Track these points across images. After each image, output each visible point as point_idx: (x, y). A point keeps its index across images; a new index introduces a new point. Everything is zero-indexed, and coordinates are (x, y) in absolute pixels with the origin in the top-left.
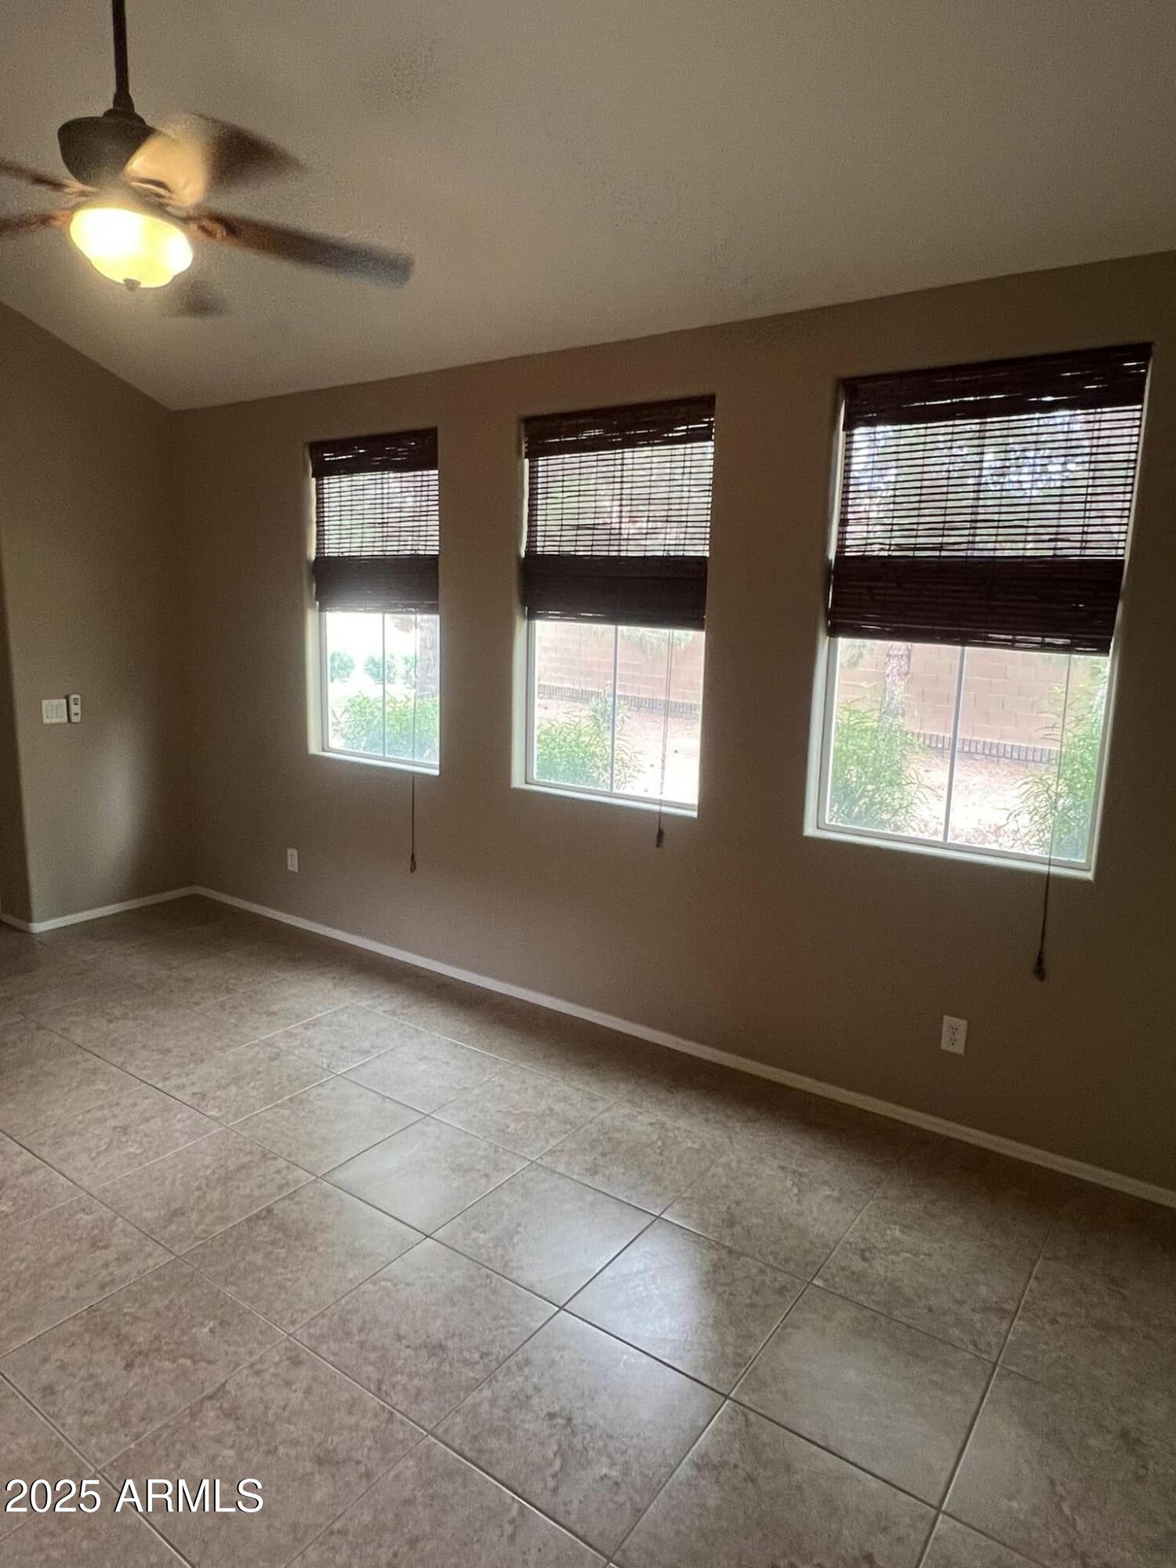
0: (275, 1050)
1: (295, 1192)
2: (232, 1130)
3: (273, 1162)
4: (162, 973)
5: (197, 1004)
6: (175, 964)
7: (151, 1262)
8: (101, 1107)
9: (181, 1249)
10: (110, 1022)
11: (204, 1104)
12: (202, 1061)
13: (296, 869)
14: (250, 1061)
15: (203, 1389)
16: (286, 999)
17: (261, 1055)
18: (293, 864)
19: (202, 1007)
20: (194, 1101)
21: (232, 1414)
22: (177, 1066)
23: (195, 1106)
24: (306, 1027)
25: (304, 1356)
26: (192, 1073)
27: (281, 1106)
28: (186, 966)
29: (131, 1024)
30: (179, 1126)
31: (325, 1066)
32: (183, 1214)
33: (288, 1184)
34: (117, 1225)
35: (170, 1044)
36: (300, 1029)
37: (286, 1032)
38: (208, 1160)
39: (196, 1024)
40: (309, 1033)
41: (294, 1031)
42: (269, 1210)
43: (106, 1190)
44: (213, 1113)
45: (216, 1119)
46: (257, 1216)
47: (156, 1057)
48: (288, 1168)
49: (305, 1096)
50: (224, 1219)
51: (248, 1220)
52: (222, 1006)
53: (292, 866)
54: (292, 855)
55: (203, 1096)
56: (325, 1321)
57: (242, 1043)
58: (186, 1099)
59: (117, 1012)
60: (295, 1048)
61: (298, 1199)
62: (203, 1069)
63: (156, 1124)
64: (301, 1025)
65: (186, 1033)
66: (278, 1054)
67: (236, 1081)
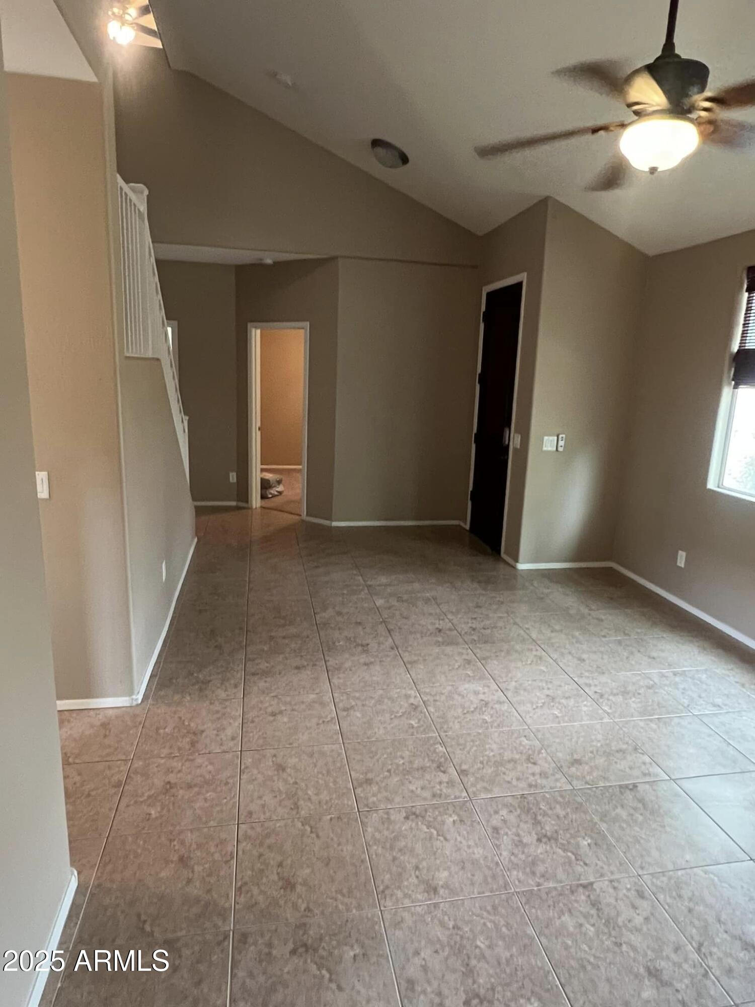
0: (651, 682)
1: (654, 781)
2: (618, 725)
3: (641, 755)
4: (585, 611)
5: (604, 636)
6: (593, 608)
7: (558, 784)
8: (541, 680)
9: (578, 785)
10: (552, 632)
11: (601, 700)
12: (603, 673)
13: (683, 566)
14: (634, 684)
15: (579, 880)
16: (662, 651)
17: (641, 683)
18: (681, 562)
19: (607, 639)
20: (596, 697)
21: (595, 904)
22: (588, 671)
23: (596, 700)
24: (675, 674)
25: (646, 894)
26: (596, 679)
27: (651, 720)
28: (600, 611)
29: (563, 636)
30: (585, 709)
31: (686, 705)
32: (581, 764)
33: (649, 774)
34: (542, 754)
35: (585, 656)
36: (671, 674)
37: (660, 672)
38: (600, 737)
39: (602, 649)
40: (677, 679)
41: (666, 674)
42: (635, 786)
43: (538, 730)
44: (606, 708)
45: (608, 714)
46: (627, 786)
47: (576, 661)
48: (651, 764)
49: (667, 720)
50: (605, 779)
51: (621, 786)
52: (620, 643)
53: (680, 563)
54: (681, 556)
55: (602, 696)
56: (665, 879)
57: (630, 670)
58: (590, 694)
59: (557, 627)
60: (665, 685)
61: (655, 787)
62: (603, 679)
63: (572, 702)
64: (672, 671)
65: (595, 652)
66: (653, 686)
67: (625, 693)
